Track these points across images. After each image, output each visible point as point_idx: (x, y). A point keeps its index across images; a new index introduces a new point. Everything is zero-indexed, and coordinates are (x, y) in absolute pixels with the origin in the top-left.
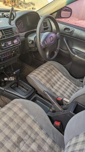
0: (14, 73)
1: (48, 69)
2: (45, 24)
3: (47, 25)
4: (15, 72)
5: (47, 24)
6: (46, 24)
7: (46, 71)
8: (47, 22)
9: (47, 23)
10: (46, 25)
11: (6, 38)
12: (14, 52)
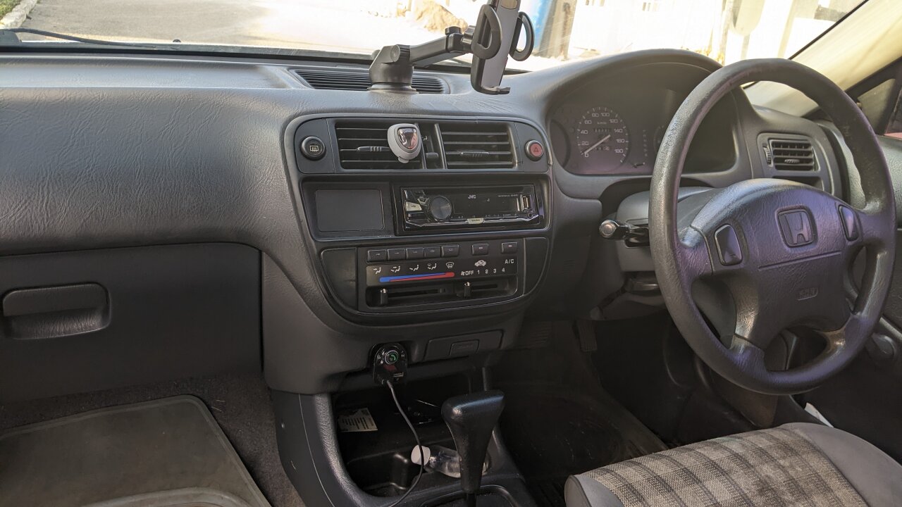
0: (457, 411)
1: (767, 470)
2: (793, 153)
3: (810, 161)
4: (464, 406)
5: (809, 153)
6: (801, 153)
7: (746, 483)
8: (808, 145)
9: (811, 148)
10: (802, 161)
11: (444, 169)
12: (482, 263)
